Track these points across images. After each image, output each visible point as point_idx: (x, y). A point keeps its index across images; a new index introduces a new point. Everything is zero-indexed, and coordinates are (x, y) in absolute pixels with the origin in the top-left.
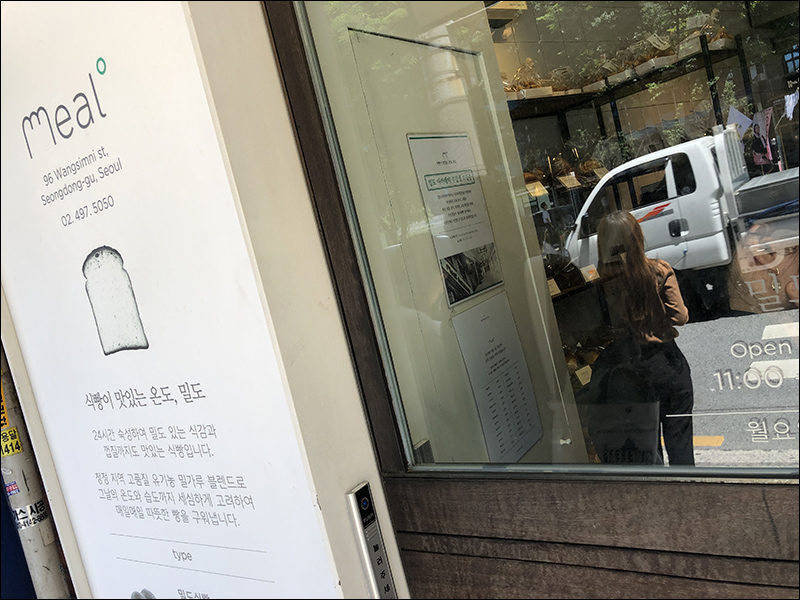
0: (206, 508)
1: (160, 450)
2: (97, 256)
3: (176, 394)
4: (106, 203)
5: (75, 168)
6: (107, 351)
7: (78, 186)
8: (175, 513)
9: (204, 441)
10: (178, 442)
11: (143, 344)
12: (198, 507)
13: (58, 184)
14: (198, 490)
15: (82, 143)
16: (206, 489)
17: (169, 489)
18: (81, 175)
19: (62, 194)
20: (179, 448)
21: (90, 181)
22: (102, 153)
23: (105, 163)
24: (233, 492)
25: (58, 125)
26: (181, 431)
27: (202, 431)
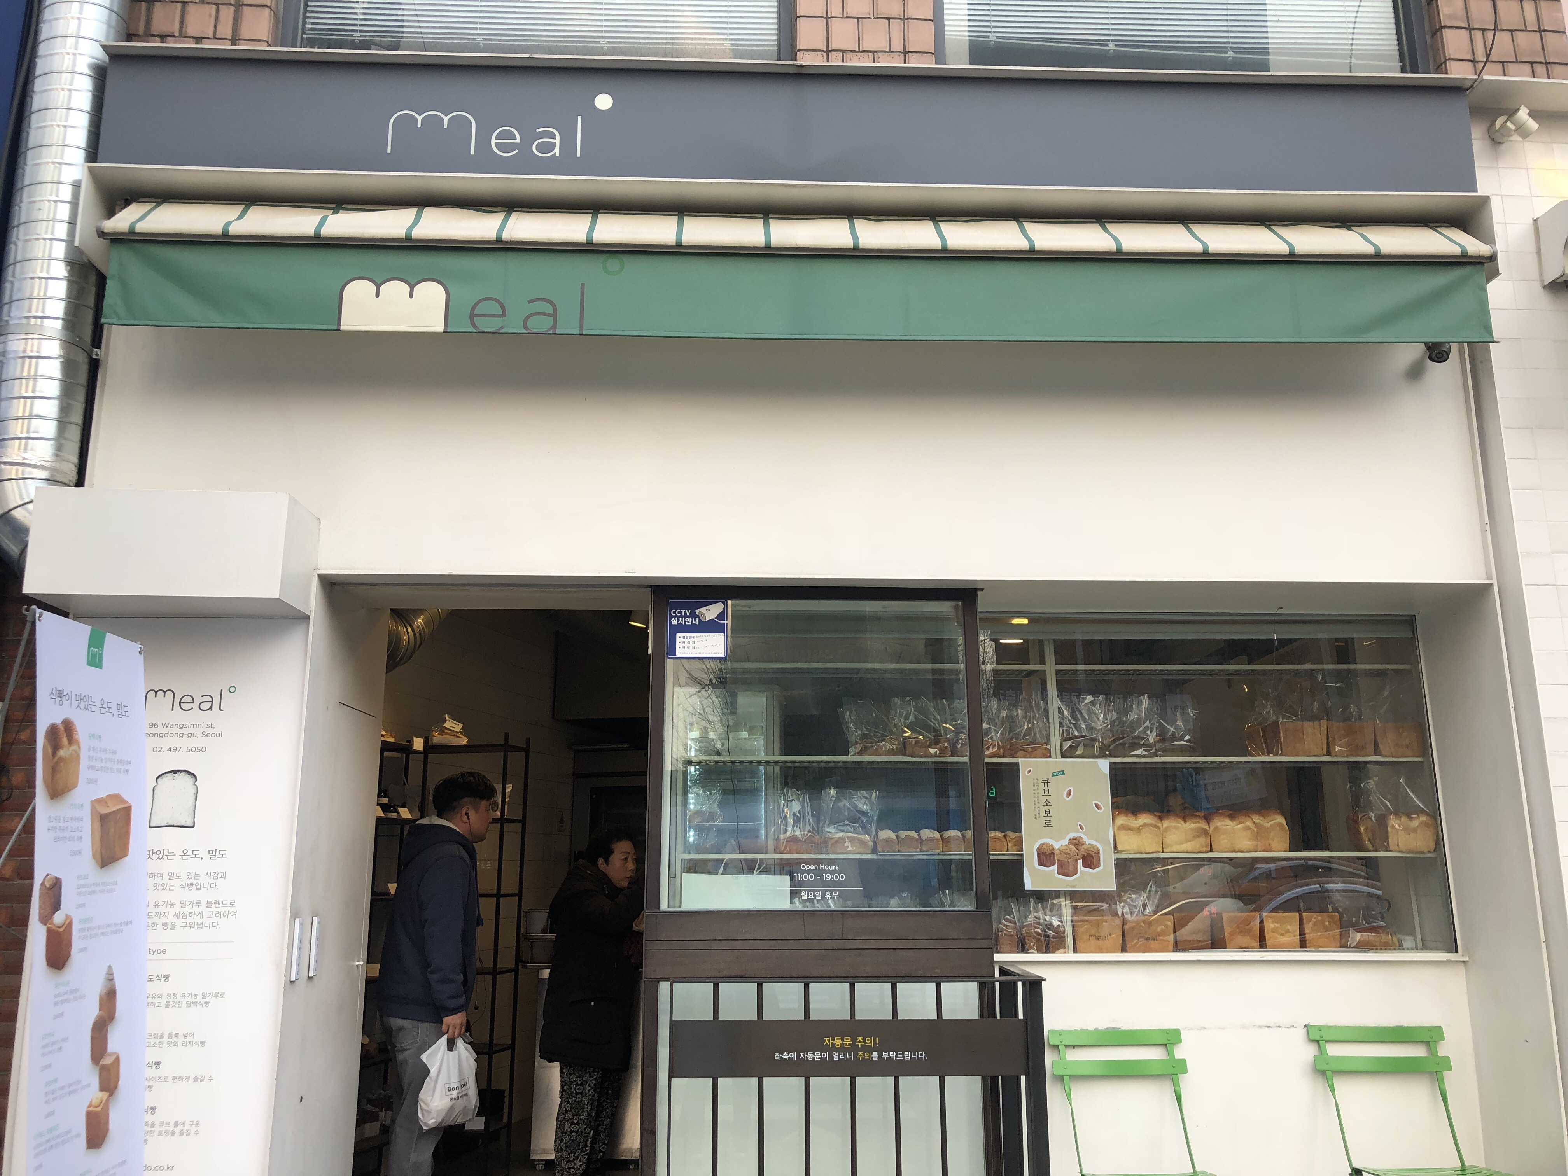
0: (197, 920)
1: (173, 886)
2: (176, 773)
3: (204, 854)
4: (200, 750)
5: (182, 726)
6: (152, 825)
7: (181, 736)
8: (165, 925)
9: (214, 881)
10: (189, 881)
11: (190, 824)
12: (189, 920)
13: (160, 730)
14: (196, 909)
15: (195, 716)
16: (203, 908)
17: (169, 909)
18: (185, 731)
19: (161, 736)
20: (190, 885)
21: (190, 736)
22: (210, 726)
23: (210, 731)
24: (226, 909)
25: (180, 703)
26: (198, 875)
27: (216, 875)
